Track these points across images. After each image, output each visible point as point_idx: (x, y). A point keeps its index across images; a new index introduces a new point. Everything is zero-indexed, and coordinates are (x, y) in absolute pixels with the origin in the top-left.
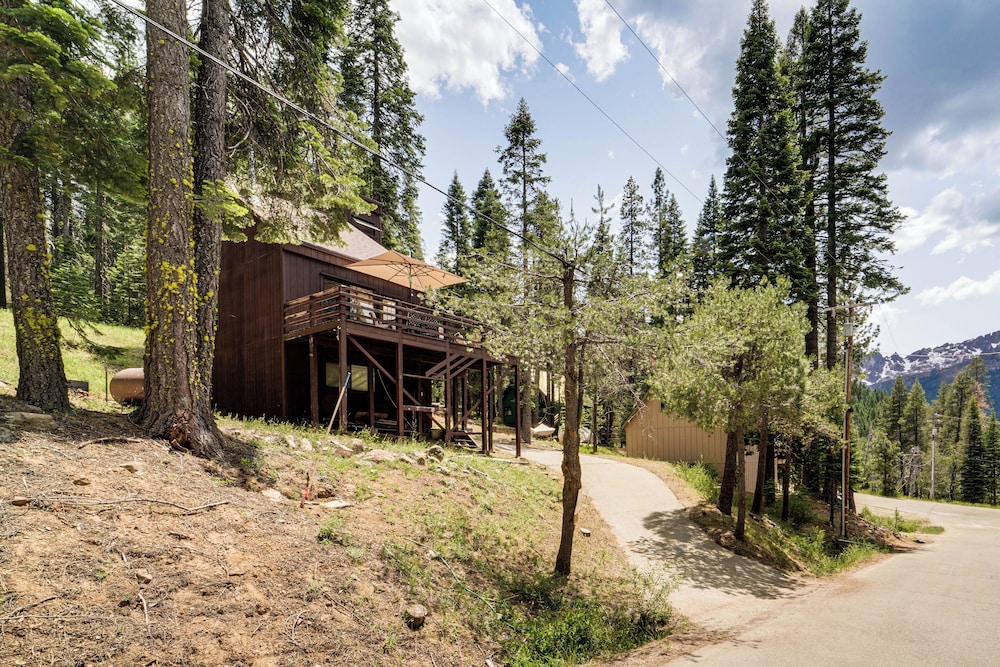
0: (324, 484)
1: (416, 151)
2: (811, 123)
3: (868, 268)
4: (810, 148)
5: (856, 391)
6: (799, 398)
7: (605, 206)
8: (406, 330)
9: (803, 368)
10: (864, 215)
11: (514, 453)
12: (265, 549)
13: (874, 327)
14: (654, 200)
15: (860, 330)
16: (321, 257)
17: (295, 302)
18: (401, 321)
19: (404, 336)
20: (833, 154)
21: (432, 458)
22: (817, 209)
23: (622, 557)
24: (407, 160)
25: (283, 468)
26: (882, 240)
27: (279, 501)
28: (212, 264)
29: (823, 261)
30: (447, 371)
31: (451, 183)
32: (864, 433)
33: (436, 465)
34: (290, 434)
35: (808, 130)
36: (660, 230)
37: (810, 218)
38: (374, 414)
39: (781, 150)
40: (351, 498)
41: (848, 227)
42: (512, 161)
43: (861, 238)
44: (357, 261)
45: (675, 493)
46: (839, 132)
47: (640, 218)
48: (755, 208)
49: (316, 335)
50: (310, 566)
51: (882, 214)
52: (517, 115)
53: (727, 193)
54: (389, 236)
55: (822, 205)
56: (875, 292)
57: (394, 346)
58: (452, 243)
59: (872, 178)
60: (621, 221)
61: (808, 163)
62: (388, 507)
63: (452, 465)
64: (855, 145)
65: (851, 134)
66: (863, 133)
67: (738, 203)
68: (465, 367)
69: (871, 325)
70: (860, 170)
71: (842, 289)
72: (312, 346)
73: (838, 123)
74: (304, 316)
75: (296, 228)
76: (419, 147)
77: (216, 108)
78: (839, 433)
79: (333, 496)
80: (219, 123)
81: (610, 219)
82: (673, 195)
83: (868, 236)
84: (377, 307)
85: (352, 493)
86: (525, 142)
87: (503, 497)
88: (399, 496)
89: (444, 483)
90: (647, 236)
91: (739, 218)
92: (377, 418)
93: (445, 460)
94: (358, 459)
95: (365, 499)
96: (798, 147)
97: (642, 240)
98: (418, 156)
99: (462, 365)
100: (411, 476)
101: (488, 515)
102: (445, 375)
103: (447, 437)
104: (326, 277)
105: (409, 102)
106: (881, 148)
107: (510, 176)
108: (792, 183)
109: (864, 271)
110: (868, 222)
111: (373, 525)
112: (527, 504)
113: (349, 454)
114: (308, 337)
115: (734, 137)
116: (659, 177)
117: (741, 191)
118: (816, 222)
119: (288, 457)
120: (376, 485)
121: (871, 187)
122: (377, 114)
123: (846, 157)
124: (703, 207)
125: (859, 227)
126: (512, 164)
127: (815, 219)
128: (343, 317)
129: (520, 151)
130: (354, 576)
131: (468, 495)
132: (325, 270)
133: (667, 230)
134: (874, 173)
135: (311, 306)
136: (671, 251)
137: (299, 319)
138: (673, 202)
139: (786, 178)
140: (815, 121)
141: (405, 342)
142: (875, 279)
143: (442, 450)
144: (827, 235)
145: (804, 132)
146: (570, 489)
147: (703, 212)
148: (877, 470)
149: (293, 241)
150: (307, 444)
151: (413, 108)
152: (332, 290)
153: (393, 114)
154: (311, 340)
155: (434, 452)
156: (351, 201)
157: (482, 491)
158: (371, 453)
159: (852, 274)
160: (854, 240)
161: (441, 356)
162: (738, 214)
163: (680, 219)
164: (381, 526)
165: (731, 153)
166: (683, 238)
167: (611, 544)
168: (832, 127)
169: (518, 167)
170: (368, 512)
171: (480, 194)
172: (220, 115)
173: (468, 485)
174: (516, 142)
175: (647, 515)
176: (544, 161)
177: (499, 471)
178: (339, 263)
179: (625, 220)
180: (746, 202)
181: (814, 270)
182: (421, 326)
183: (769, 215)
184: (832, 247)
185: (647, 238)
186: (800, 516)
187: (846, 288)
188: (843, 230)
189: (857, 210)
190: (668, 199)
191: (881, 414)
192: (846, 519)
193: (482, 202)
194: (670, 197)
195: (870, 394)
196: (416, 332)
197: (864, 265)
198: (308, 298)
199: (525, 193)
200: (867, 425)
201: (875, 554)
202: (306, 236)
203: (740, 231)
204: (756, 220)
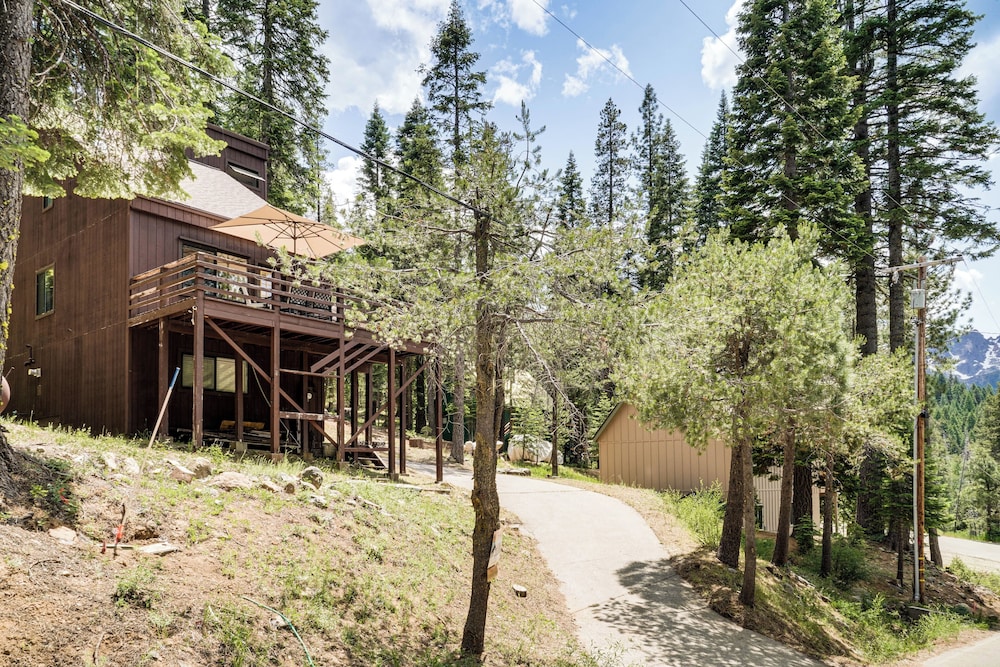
0: (144, 520)
1: (318, 77)
2: (860, 11)
3: (950, 211)
4: (859, 46)
5: (941, 387)
6: (837, 399)
7: (533, 129)
8: (284, 310)
9: (843, 357)
10: (943, 136)
11: (435, 476)
12: (29, 614)
13: (964, 296)
14: (643, 129)
15: (943, 298)
16: (179, 217)
17: (143, 276)
18: (278, 298)
19: (282, 318)
20: (894, 51)
21: (305, 483)
22: (872, 130)
23: (569, 627)
24: (306, 89)
25: (91, 498)
26: (971, 169)
27: (71, 543)
28: (7, 226)
29: (882, 203)
30: (341, 364)
31: (370, 118)
32: (956, 449)
33: (309, 494)
34: (114, 450)
35: (858, 21)
36: (651, 169)
37: (860, 142)
38: (242, 424)
39: (814, 49)
40: (181, 540)
41: (919, 153)
42: (440, 82)
43: (938, 169)
44: (227, 220)
45: (658, 535)
46: (903, 21)
47: (622, 154)
48: (778, 131)
49: (167, 318)
50: (92, 638)
51: (970, 134)
52: (448, 22)
53: (738, 113)
54: (281, 187)
55: (879, 125)
56: (960, 245)
57: (268, 331)
58: (371, 196)
59: (953, 83)
60: (596, 158)
61: (858, 66)
62: (229, 552)
63: (334, 494)
64: (927, 37)
65: (921, 22)
66: (938, 20)
67: (753, 127)
68: (366, 358)
69: (959, 292)
70: (935, 72)
71: (912, 242)
72: (161, 333)
73: (900, 9)
74: (154, 294)
75: (127, 176)
76: (322, 72)
77: (20, 23)
78: (905, 449)
79: (156, 536)
80: (23, 42)
81: (539, 148)
82: (668, 121)
83: (949, 165)
84: (253, 281)
85: (182, 533)
86: (459, 57)
87: (401, 538)
88: (249, 537)
89: (316, 520)
90: (633, 177)
91: (755, 146)
92: (246, 429)
93: (325, 486)
94: (200, 486)
95: (201, 541)
96: (841, 45)
97: (625, 183)
98: (321, 83)
99: (361, 356)
100: (271, 509)
101: (375, 565)
102: (338, 369)
103: (340, 455)
104: (186, 243)
105: (309, 14)
106: (966, 40)
107: (437, 103)
108: (831, 94)
109: (944, 215)
110: (948, 145)
111: (201, 579)
112: (435, 550)
113: (188, 478)
114: (156, 322)
115: (747, 35)
116: (649, 97)
117: (756, 109)
118: (871, 149)
119: (101, 483)
120: (219, 522)
121: (951, 95)
122: (268, 31)
123: (913, 55)
124: (709, 136)
125: (937, 152)
126: (440, 88)
127: (868, 144)
128: (201, 294)
129: (451, 70)
130: (154, 653)
131: (349, 536)
132: (184, 233)
133: (659, 169)
134: (958, 75)
135: (161, 281)
136: (665, 197)
137: (149, 299)
138: (668, 130)
139: (822, 89)
140: (867, 7)
141: (283, 326)
142: (959, 226)
143: (323, 474)
144: (887, 166)
145: (851, 24)
146: (483, 530)
147: (710, 142)
148: (977, 503)
149: (124, 195)
150: (133, 466)
151: (314, 22)
152: (188, 259)
153: (289, 31)
154: (161, 326)
155: (309, 476)
156: (191, 137)
157: (371, 530)
158: (221, 477)
159: (925, 219)
160: (927, 172)
161: (333, 344)
162: (754, 141)
163: (678, 152)
164: (213, 580)
165: (743, 57)
166: (683, 178)
167: (556, 607)
168: (892, 14)
169: (449, 91)
170: (199, 559)
171: (408, 130)
172: (25, 33)
173: (350, 522)
174: (445, 59)
175: (623, 566)
176: (484, 82)
177: (402, 502)
178: (203, 223)
179: (601, 158)
180: (765, 125)
181: (868, 216)
182: (307, 304)
183: (798, 140)
184: (896, 182)
185: (633, 180)
186: (849, 569)
187: (919, 240)
188: (911, 157)
189: (932, 129)
190: (662, 127)
191: (982, 421)
192: (921, 575)
193: (409, 140)
194: (664, 123)
195: (966, 392)
196: (302, 313)
197: (944, 207)
198: (158, 271)
199: (457, 124)
200: (961, 435)
201: (967, 630)
202: (140, 187)
203: (756, 164)
204: (778, 148)
